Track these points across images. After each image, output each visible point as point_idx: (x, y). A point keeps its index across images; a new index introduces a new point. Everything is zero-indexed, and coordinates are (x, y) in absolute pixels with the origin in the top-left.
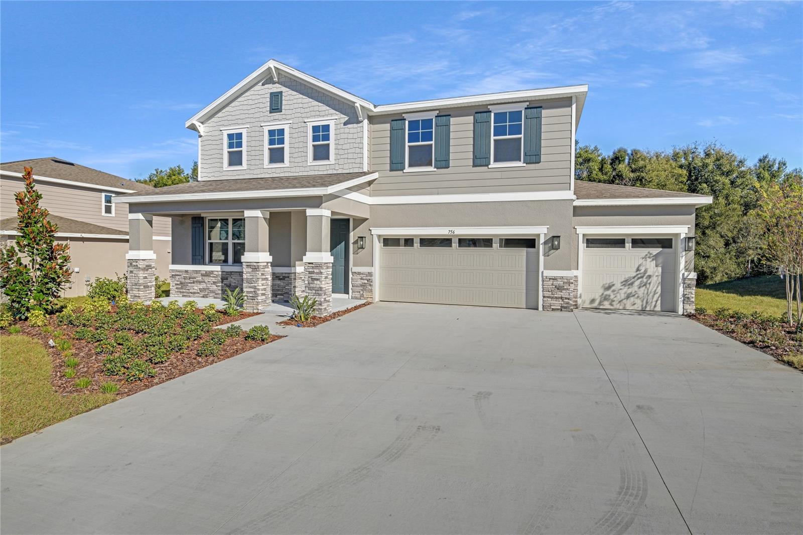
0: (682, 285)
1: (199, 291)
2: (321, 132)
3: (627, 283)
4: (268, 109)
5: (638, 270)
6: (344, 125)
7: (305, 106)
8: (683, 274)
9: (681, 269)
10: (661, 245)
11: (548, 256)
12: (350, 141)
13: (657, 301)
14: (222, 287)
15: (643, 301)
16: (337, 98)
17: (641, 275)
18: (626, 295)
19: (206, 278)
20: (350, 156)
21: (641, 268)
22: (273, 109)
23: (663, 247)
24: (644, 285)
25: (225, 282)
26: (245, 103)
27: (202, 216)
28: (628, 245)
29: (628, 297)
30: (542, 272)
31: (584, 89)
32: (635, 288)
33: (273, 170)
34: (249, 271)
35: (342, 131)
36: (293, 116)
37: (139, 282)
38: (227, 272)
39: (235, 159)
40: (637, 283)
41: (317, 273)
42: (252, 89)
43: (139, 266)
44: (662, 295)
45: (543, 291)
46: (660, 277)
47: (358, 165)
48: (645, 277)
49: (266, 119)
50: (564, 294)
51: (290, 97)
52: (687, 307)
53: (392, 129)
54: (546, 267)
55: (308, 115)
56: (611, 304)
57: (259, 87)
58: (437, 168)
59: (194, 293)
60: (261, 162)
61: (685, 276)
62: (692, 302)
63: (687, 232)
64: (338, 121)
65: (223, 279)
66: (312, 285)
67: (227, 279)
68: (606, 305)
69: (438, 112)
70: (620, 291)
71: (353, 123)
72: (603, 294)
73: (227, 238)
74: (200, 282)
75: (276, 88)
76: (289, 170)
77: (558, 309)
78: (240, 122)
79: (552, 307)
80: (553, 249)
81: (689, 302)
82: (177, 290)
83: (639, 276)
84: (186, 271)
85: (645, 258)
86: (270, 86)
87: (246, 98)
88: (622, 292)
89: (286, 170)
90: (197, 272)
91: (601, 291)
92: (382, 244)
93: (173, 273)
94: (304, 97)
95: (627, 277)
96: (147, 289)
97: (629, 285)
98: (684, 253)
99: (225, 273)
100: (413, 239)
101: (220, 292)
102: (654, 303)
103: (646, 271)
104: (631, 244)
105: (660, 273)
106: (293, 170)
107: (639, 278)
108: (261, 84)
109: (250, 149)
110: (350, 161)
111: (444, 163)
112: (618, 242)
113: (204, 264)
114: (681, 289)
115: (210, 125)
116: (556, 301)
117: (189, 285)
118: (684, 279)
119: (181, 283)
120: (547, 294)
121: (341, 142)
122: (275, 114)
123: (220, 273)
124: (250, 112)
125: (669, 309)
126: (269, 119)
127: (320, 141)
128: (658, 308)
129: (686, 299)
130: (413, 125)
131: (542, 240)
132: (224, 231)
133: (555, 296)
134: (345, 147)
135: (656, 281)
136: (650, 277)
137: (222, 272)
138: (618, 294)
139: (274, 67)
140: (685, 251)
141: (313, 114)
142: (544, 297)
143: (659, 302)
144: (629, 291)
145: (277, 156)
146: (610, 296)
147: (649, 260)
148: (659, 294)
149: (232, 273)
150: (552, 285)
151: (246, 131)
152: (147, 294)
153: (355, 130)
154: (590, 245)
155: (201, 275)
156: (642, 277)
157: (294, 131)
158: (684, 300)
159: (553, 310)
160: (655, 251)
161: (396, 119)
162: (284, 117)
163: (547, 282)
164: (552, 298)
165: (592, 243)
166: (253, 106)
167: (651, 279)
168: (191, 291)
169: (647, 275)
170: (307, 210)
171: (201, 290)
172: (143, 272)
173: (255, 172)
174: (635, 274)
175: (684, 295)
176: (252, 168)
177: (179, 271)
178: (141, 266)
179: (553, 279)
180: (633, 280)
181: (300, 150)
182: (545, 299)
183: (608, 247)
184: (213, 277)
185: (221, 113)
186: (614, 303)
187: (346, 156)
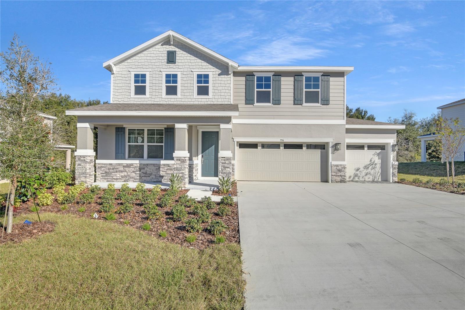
0: (392, 168)
1: (121, 178)
2: (203, 79)
3: (366, 167)
4: (166, 61)
5: (371, 161)
6: (218, 75)
7: (192, 61)
8: (392, 163)
9: (391, 160)
10: (380, 148)
11: (334, 154)
12: (222, 85)
13: (379, 176)
14: (140, 174)
15: (373, 177)
16: (214, 59)
17: (372, 164)
18: (365, 174)
19: (126, 169)
20: (222, 94)
21: (372, 160)
22: (169, 61)
23: (381, 150)
24: (373, 169)
25: (142, 171)
26: (148, 55)
27: (124, 127)
28: (366, 148)
29: (366, 175)
30: (331, 162)
31: (352, 69)
32: (369, 170)
33: (169, 100)
34: (179, 163)
35: (217, 79)
36: (183, 67)
37: (86, 172)
38: (144, 164)
39: (140, 90)
40: (370, 167)
41: (228, 164)
42: (154, 47)
43: (86, 160)
44: (381, 173)
45: (331, 172)
46: (380, 164)
47: (228, 100)
48: (374, 164)
49: (164, 67)
50: (342, 174)
51: (181, 55)
52: (394, 178)
53: (246, 80)
54: (333, 160)
55: (194, 67)
56: (359, 179)
57: (159, 46)
58: (274, 104)
59: (117, 179)
60: (160, 94)
61: (393, 163)
62: (396, 176)
63: (393, 142)
64: (214, 73)
65: (140, 169)
66: (224, 171)
67: (144, 169)
68: (356, 179)
69: (274, 73)
70: (363, 172)
71: (224, 75)
72: (355, 173)
73: (143, 142)
74: (122, 172)
75: (172, 48)
76: (180, 100)
77: (339, 182)
78: (144, 67)
79: (336, 181)
80: (336, 150)
81: (395, 176)
82: (102, 177)
83: (371, 164)
84: (111, 164)
85: (374, 155)
86: (167, 46)
87: (149, 52)
88: (364, 172)
89: (178, 100)
90: (119, 164)
91: (354, 172)
92: (239, 147)
93: (99, 166)
94: (192, 56)
95: (366, 164)
96: (90, 177)
97: (367, 168)
98: (392, 152)
99: (142, 165)
100: (257, 144)
101: (138, 178)
102: (378, 177)
103: (374, 162)
104: (367, 148)
105: (380, 162)
106: (183, 100)
107: (371, 165)
108: (160, 44)
109: (151, 85)
110: (222, 97)
111: (277, 102)
112: (361, 147)
113: (125, 159)
114: (391, 170)
115: (121, 67)
116: (338, 177)
117: (113, 173)
118: (393, 165)
119: (106, 172)
120: (333, 174)
121: (217, 85)
122: (171, 64)
123: (138, 165)
124: (152, 61)
125: (385, 180)
126: (166, 67)
127: (202, 84)
128: (380, 180)
129: (394, 175)
130: (260, 79)
131: (331, 145)
132: (141, 137)
133: (338, 175)
134: (219, 88)
135: (378, 166)
136: (376, 164)
137: (140, 164)
138: (362, 173)
139: (172, 35)
140: (393, 151)
141: (198, 67)
142: (332, 175)
143: (380, 177)
144: (367, 171)
145: (172, 91)
146: (358, 174)
147: (375, 156)
148: (380, 172)
149: (148, 165)
150: (336, 169)
151: (149, 73)
152: (90, 180)
153: (226, 79)
154: (348, 148)
155: (123, 167)
156: (373, 164)
157: (184, 76)
158: (392, 175)
159: (337, 182)
160: (378, 151)
161: (249, 75)
162: (177, 67)
163: (334, 168)
164: (336, 176)
165: (349, 147)
166: (154, 58)
167: (376, 165)
168: (114, 178)
169: (375, 163)
170: (221, 125)
171: (122, 177)
172: (89, 165)
173: (156, 100)
174: (369, 163)
175: (393, 173)
176: (153, 97)
177: (104, 164)
178: (88, 161)
179: (337, 166)
180: (368, 166)
181: (188, 88)
182: (333, 177)
183: (357, 150)
184: (133, 168)
185: (130, 60)
186: (360, 178)
187: (219, 94)
